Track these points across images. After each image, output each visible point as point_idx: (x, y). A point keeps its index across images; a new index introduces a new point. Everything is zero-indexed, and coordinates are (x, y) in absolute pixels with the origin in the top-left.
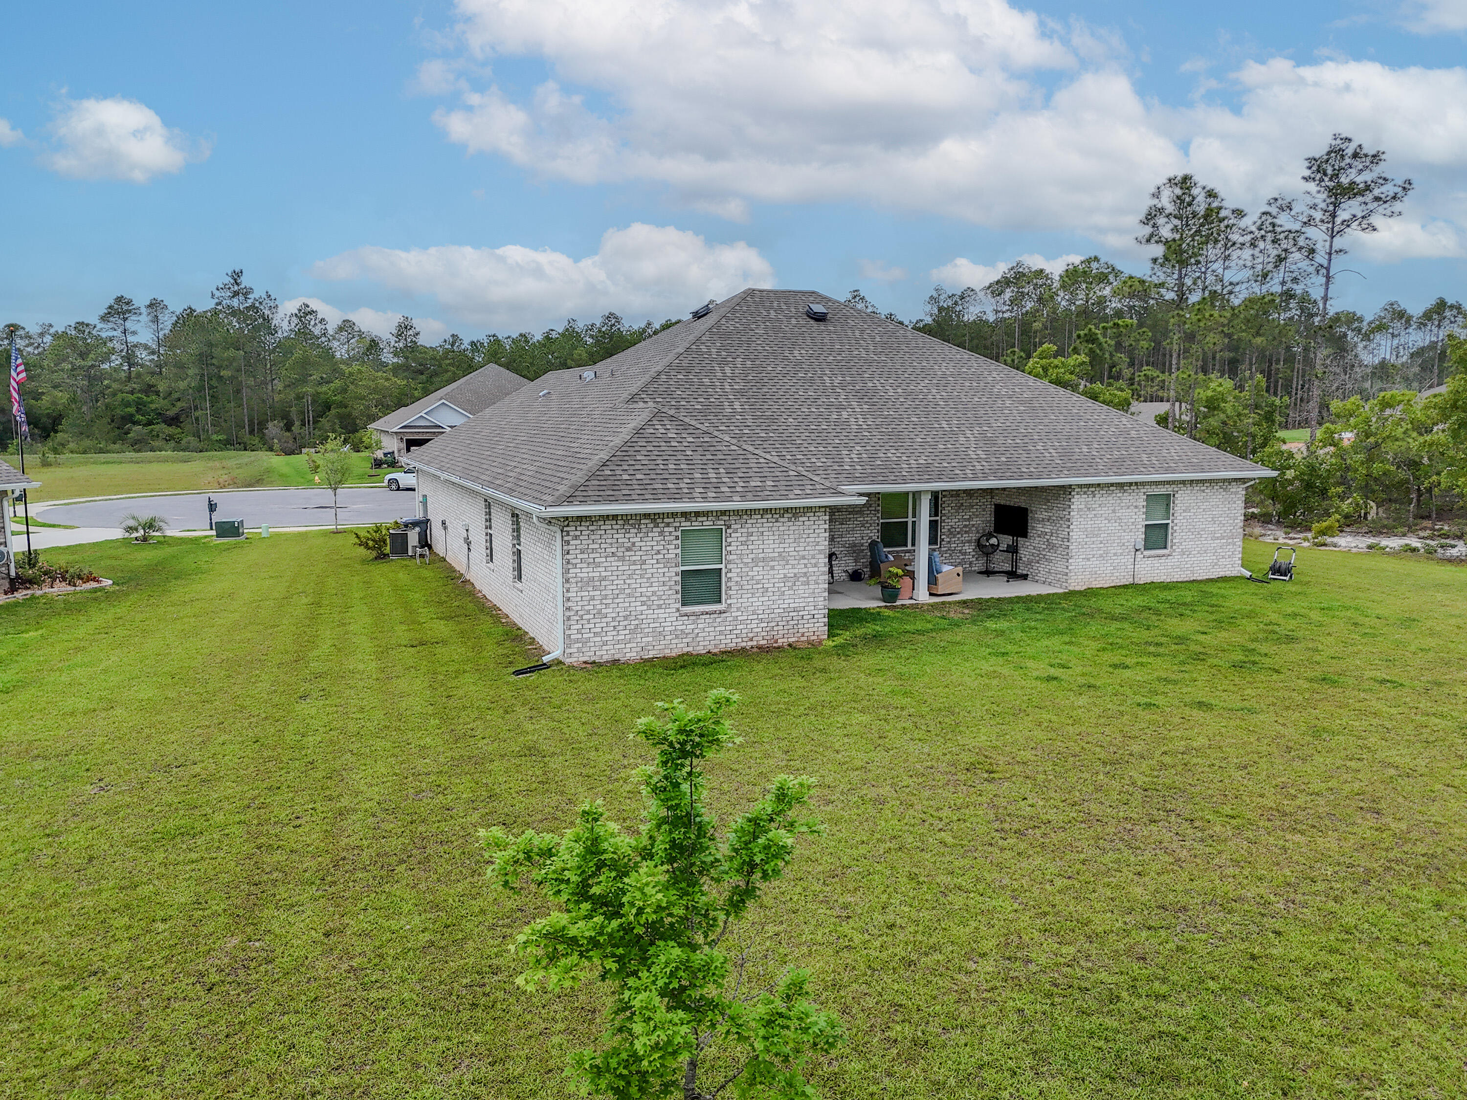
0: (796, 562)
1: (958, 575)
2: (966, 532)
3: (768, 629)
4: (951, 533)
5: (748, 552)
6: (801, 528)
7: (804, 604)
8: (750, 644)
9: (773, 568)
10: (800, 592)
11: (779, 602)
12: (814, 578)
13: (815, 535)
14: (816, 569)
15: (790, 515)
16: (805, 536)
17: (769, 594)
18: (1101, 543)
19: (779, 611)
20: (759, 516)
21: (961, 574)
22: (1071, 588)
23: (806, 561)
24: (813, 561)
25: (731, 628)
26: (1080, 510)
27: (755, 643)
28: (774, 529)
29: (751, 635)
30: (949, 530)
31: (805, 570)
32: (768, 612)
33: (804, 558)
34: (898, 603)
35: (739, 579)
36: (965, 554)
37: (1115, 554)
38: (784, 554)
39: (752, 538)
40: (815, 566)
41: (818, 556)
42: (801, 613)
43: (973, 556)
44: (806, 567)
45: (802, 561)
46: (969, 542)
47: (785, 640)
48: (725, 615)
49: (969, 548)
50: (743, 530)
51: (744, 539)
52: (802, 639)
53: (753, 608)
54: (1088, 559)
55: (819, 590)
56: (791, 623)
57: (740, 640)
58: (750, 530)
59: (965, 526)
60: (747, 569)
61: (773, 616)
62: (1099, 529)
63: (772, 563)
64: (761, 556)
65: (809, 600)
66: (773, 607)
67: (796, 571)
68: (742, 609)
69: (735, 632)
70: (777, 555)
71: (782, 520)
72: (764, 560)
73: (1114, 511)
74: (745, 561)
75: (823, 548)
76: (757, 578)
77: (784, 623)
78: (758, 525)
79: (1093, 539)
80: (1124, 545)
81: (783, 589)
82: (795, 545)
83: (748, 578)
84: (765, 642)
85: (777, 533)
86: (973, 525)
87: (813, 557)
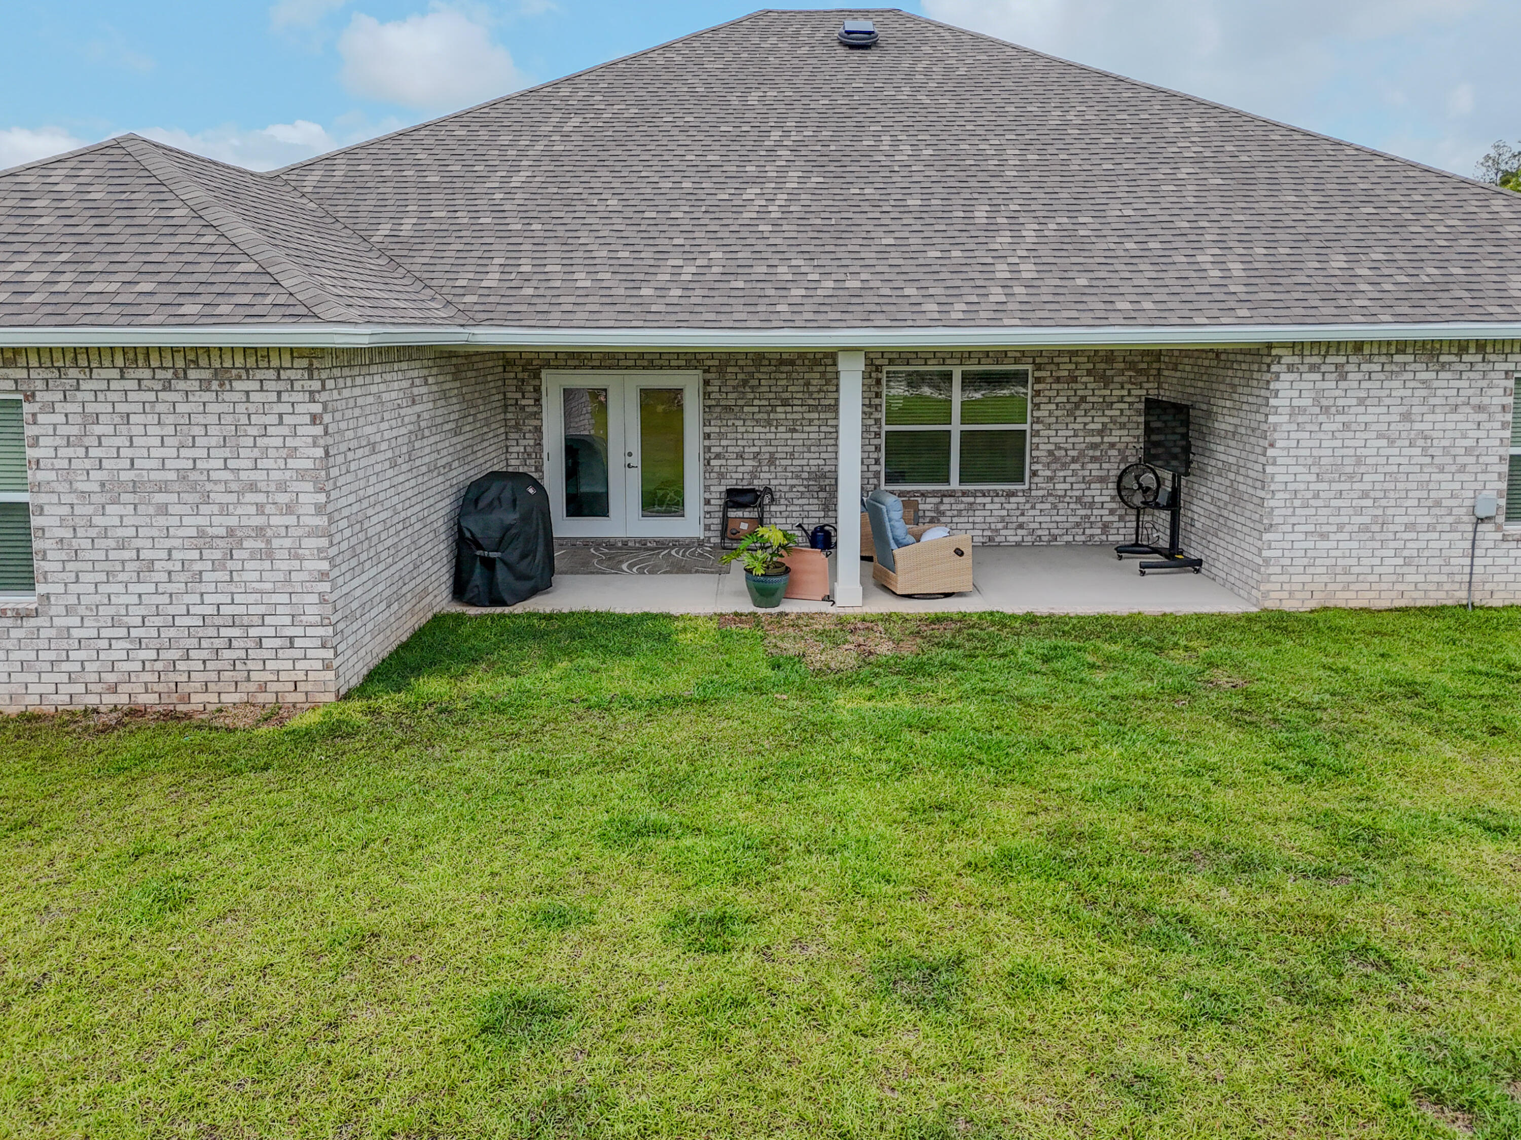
0: (233, 498)
1: (959, 553)
2: (1094, 459)
3: (159, 666)
4: (1056, 460)
5: (88, 464)
6: (241, 408)
7: (262, 610)
8: (110, 699)
9: (163, 509)
10: (246, 576)
11: (187, 599)
12: (287, 543)
13: (284, 430)
14: (291, 520)
15: (206, 374)
16: (253, 431)
17: (156, 577)
18: (1365, 495)
19: (187, 621)
20: (115, 373)
21: (968, 550)
22: (1270, 604)
23: (261, 498)
24: (283, 498)
25: (52, 655)
26: (1295, 411)
27: (124, 699)
28: (160, 408)
29: (111, 678)
30: (1050, 453)
31: (259, 521)
32: (158, 621)
33: (253, 487)
34: (791, 607)
35: (67, 533)
36: (1091, 505)
37: (1410, 527)
38: (194, 476)
39: (98, 430)
40: (289, 509)
41: (296, 486)
42: (253, 632)
43: (1112, 512)
44: (260, 509)
45: (250, 497)
46: (1102, 480)
47: (214, 698)
48: (33, 622)
49: (1104, 494)
50: (70, 408)
51: (75, 430)
52: (261, 698)
53: (111, 610)
54: (1324, 536)
55: (304, 576)
56: (226, 654)
57: (81, 688)
58: (90, 408)
59: (1094, 446)
60: (89, 510)
61: (172, 632)
62: (1359, 461)
63: (160, 498)
64: (125, 476)
65: (275, 599)
66: (171, 610)
67: (232, 521)
68: (82, 610)
69: (65, 667)
70: (172, 476)
71: (181, 385)
72: (135, 487)
73: (1406, 417)
74: (81, 486)
75: (309, 464)
76: (120, 532)
77: (205, 654)
78: (111, 396)
79: (1336, 486)
80: (1438, 504)
81: (198, 566)
82: (226, 453)
83: (93, 533)
84: (152, 699)
85: (170, 419)
86: (1112, 445)
87: (282, 487)
